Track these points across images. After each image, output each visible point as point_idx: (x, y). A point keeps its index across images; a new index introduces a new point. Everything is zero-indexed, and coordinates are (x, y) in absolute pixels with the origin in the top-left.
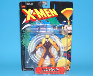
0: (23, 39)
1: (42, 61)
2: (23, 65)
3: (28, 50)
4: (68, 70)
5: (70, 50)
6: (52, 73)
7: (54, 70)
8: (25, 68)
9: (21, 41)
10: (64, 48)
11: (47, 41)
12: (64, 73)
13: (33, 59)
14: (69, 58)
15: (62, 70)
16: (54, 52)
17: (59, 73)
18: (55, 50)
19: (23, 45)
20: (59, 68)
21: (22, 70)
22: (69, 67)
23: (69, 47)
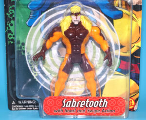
0: (12, 22)
1: (62, 80)
2: (12, 96)
3: (24, 52)
4: (132, 110)
5: (138, 52)
6: (90, 115)
7: (94, 104)
8: (17, 104)
9: (6, 26)
10: (122, 47)
11: (76, 23)
12: (122, 113)
13: (38, 77)
14: (134, 76)
15: (116, 105)
16: (94, 57)
17: (108, 115)
18: (98, 49)
19: (12, 40)
20: (108, 99)
21: (10, 108)
22: (136, 101)
23: (136, 45)
